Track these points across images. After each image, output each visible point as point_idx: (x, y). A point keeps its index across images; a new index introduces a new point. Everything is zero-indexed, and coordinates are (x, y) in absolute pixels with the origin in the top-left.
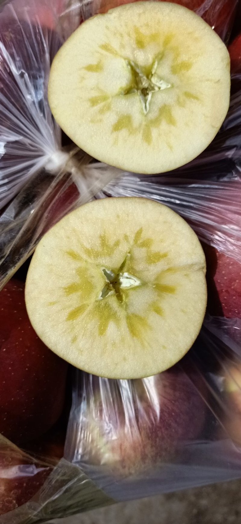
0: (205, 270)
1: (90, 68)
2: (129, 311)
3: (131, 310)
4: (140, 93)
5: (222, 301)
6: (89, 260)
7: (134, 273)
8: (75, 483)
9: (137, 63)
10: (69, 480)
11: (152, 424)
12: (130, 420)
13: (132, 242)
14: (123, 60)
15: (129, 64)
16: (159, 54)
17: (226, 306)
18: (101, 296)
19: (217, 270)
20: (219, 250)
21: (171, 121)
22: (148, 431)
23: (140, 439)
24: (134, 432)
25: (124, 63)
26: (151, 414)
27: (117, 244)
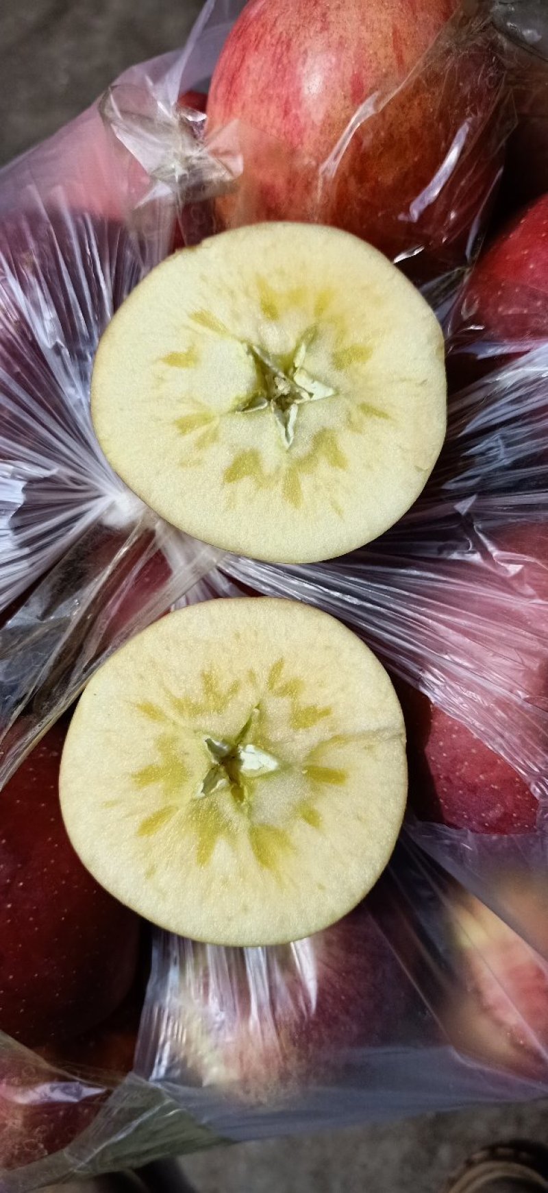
0: (404, 740)
1: (173, 359)
2: (255, 820)
3: (260, 817)
4: (274, 407)
5: (440, 795)
6: (181, 722)
7: (264, 745)
8: (154, 1115)
9: (266, 349)
10: (144, 1110)
11: (302, 1017)
12: (260, 1008)
13: (263, 686)
14: (238, 345)
15: (251, 351)
16: (308, 331)
17: (446, 804)
18: (202, 791)
19: (431, 738)
20: (433, 701)
21: (338, 461)
22: (294, 1030)
23: (277, 1043)
24: (266, 1031)
25: (242, 349)
26: (301, 998)
27: (235, 689)
